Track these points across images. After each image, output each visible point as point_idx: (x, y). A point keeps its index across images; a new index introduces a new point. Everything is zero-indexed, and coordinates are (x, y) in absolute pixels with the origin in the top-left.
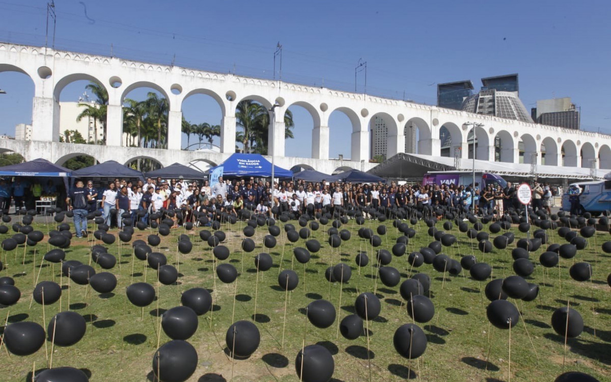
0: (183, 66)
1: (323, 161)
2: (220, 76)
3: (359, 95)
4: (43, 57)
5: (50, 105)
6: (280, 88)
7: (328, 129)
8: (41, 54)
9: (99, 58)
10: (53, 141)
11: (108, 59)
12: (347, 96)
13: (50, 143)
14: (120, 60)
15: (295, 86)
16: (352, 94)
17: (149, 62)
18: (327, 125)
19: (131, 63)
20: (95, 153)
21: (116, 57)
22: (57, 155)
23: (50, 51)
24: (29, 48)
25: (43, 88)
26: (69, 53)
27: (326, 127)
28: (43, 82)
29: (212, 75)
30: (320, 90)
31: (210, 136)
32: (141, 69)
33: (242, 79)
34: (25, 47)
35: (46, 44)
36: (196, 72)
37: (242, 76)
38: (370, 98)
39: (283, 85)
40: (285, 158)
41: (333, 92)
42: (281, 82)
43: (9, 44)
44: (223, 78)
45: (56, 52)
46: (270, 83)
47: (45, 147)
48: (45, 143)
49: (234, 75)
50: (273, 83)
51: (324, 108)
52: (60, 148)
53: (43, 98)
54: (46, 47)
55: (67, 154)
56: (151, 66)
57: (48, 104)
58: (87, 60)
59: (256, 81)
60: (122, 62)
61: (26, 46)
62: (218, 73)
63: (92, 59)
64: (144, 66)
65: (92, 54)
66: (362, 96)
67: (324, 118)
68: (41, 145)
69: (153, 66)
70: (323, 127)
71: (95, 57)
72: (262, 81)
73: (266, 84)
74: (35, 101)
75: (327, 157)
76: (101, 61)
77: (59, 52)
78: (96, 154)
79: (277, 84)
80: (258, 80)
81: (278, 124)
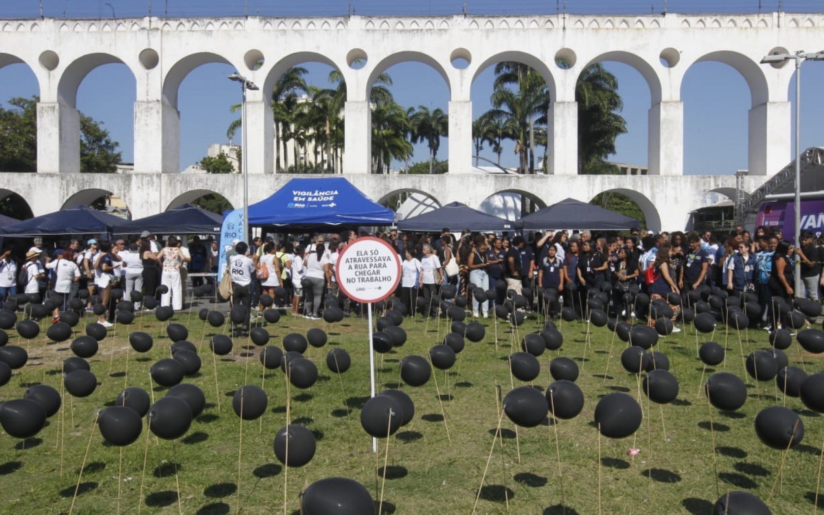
0: (368, 14)
1: (669, 179)
2: (437, 23)
3: (761, 16)
4: (146, 32)
5: (158, 112)
6: (564, 28)
7: (681, 106)
8: (143, 29)
9: (227, 21)
10: (163, 172)
11: (242, 21)
12: (731, 24)
13: (159, 176)
14: (261, 20)
15: (599, 19)
16: (744, 18)
17: (307, 16)
18: (677, 96)
19: (279, 21)
20: (224, 189)
21: (254, 15)
22: (169, 195)
23: (156, 22)
24: (128, 21)
25: (148, 85)
26: (183, 21)
27: (676, 102)
28: (148, 74)
29: (422, 23)
30: (661, 19)
31: (497, 139)
32: (296, 31)
33: (482, 21)
34: (121, 21)
35: (150, 11)
36: (392, 21)
37: (482, 16)
38: (794, 20)
39: (570, 21)
40: (580, 176)
41: (693, 20)
42: (566, 16)
43: (100, 20)
44: (444, 26)
45: (164, 22)
46: (542, 21)
47: (151, 183)
48: (151, 176)
49: (465, 15)
50: (549, 21)
51: (669, 58)
52: (173, 182)
53: (148, 102)
54: (150, 17)
55: (183, 192)
56: (311, 22)
57: (154, 111)
58: (210, 27)
59: (512, 21)
60: (263, 22)
61: (123, 19)
62: (433, 17)
63: (217, 24)
64: (299, 23)
65: (217, 17)
66: (772, 19)
67: (671, 81)
68: (146, 179)
69: (314, 21)
70: (667, 102)
71: (222, 21)
72: (525, 20)
73: (534, 25)
74: (136, 109)
75: (679, 168)
76: (231, 27)
77: (169, 22)
78: (226, 190)
79: (558, 21)
80: (517, 19)
81: (561, 105)
